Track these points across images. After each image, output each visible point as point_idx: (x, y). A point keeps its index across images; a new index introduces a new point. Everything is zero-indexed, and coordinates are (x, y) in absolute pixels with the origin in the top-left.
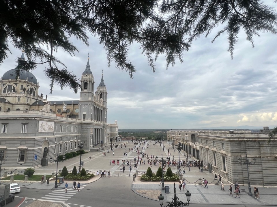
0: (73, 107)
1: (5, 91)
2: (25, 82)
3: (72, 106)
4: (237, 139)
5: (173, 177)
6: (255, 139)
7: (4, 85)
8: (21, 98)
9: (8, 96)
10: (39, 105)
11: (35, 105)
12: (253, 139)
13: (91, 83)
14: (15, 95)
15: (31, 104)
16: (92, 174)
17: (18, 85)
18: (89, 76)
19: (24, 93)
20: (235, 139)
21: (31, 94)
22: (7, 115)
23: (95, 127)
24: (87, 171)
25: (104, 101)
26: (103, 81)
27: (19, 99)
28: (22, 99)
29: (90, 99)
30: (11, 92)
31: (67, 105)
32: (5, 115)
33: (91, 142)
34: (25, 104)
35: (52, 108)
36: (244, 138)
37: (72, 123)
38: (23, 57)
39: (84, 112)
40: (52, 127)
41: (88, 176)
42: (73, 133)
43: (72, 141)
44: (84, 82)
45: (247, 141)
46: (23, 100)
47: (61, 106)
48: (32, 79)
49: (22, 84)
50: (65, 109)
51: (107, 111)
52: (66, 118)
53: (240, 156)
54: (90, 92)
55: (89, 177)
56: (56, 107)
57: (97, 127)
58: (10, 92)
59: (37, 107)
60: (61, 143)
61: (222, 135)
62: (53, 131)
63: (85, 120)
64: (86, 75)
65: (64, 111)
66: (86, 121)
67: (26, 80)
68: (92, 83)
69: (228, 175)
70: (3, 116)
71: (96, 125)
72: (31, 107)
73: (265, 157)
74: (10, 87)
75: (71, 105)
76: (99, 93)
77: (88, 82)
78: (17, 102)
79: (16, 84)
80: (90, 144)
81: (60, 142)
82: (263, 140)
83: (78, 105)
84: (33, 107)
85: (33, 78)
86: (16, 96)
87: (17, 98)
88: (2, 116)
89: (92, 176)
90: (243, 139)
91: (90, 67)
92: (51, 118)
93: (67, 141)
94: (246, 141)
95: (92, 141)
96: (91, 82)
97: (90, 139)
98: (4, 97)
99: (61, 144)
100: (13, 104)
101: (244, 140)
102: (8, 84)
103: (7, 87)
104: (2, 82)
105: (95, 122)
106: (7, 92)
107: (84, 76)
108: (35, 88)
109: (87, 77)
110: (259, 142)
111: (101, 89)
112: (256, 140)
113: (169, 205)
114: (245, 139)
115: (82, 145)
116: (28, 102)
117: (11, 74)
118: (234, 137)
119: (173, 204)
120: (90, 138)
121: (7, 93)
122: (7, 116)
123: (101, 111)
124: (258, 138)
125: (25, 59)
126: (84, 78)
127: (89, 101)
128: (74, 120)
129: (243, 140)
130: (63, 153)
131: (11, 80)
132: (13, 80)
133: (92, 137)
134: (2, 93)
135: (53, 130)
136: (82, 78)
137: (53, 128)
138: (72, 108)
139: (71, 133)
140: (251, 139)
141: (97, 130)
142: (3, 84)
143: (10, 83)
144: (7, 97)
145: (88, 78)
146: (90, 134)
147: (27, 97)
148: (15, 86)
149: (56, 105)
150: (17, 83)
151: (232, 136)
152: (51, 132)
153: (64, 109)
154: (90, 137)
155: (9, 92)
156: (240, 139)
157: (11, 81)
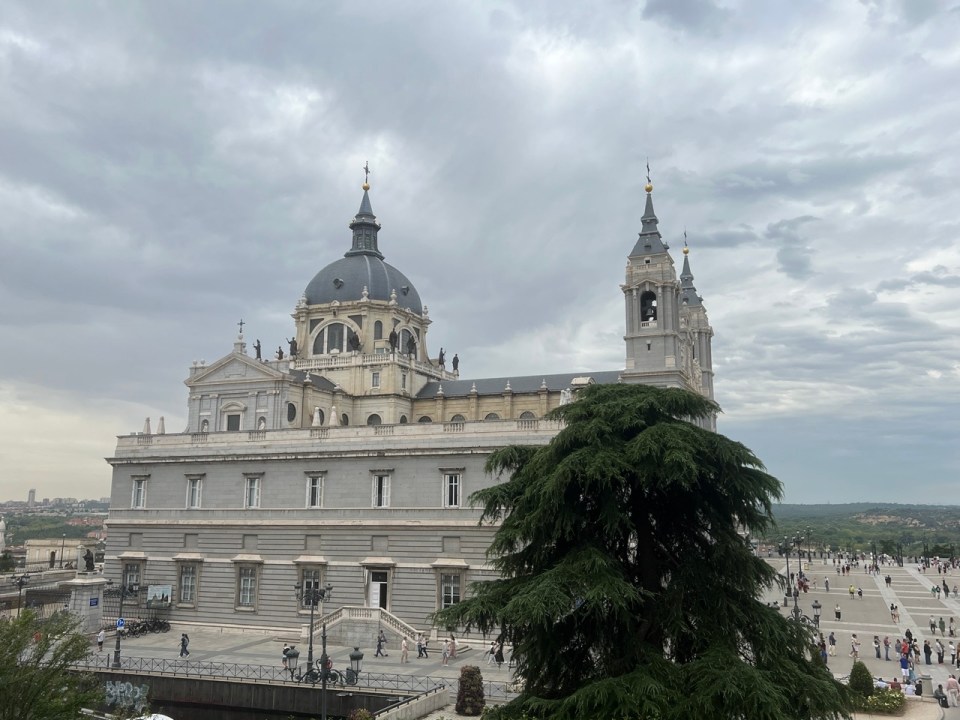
1: (317, 350)
2: (387, 309)
7: (314, 323)
8: (384, 374)
9: (333, 366)
10: (445, 398)
11: (434, 399)
13: (672, 292)
14: (358, 361)
15: (414, 395)
17: (364, 321)
18: (659, 266)
19: (393, 352)
21: (413, 356)
22: (456, 436)
25: (705, 369)
26: (692, 279)
27: (375, 376)
28: (386, 375)
29: (671, 362)
30: (341, 350)
32: (450, 436)
34: (397, 396)
35: (498, 408)
38: (366, 211)
44: (641, 292)
46: (389, 380)
48: (405, 294)
49: (378, 317)
56: (512, 404)
58: (338, 351)
59: (439, 404)
64: (647, 259)
67: (390, 299)
70: (442, 441)
72: (416, 404)
74: (336, 329)
77: (660, 290)
78: (369, 388)
79: (358, 319)
84: (425, 409)
85: (408, 289)
86: (365, 367)
87: (368, 374)
88: (437, 441)
91: (656, 221)
96: (672, 289)
98: (320, 370)
100: (355, 398)
102: (328, 319)
103: (326, 331)
104: (309, 313)
106: (325, 351)
107: (639, 267)
108: (417, 330)
109: (650, 270)
116: (404, 386)
117: (336, 281)
121: (325, 354)
122: (458, 440)
125: (375, 217)
126: (638, 275)
127: (670, 374)
131: (338, 304)
132: (344, 304)
134: (311, 355)
136: (630, 277)
142: (311, 321)
143: (335, 313)
144: (332, 369)
145: (657, 273)
147: (402, 367)
148: (355, 328)
150: (363, 314)
155: (335, 351)
157: (340, 309)
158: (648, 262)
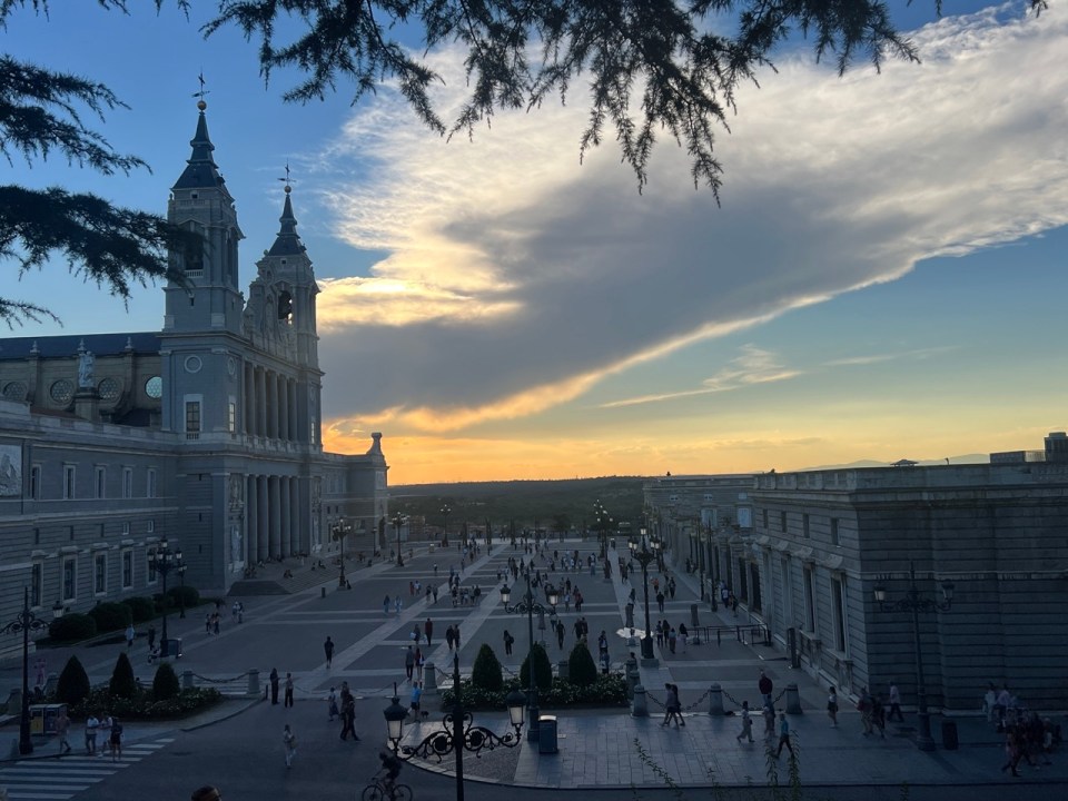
0: (135, 366)
3: (128, 360)
4: (890, 498)
5: (594, 687)
6: (972, 495)
12: (963, 495)
13: (223, 237)
16: (212, 690)
18: (207, 202)
20: (881, 498)
23: (256, 470)
24: (188, 675)
26: (295, 223)
29: (218, 320)
31: (99, 356)
33: (236, 545)
35: (21, 376)
36: (920, 490)
37: (123, 448)
39: (192, 391)
40: (14, 472)
41: (190, 697)
42: (133, 504)
43: (131, 541)
45: (936, 505)
47: (70, 363)
50: (89, 377)
51: (319, 387)
52: (88, 426)
53: (901, 576)
54: (218, 284)
55: (192, 700)
56: (40, 371)
57: (269, 470)
60: (68, 553)
61: (833, 483)
62: (17, 489)
63: (197, 436)
64: (194, 193)
65: (84, 389)
66: (202, 436)
68: (228, 235)
69: (855, 670)
71: (261, 458)
73: (1018, 577)
75: (122, 355)
76: (268, 292)
77: (207, 233)
80: (227, 558)
81: (64, 549)
82: (1008, 495)
83: (156, 354)
89: (212, 700)
90: (916, 497)
91: (210, 148)
92: (8, 426)
93: (105, 545)
94: (931, 502)
95: (242, 541)
96: (223, 231)
97: (226, 535)
99: (70, 557)
101: (921, 501)
105: (256, 441)
107: (184, 202)
109: (196, 207)
110: (991, 506)
111: (282, 269)
112: (975, 500)
113: (432, 741)
114: (925, 496)
115: (169, 558)
118: (878, 486)
119: (449, 740)
120: (226, 526)
123: (289, 385)
124: (983, 489)
126: (181, 212)
127: (215, 334)
128: (137, 435)
129: (916, 502)
130: (80, 603)
133: (241, 518)
135: (19, 488)
136: (173, 214)
137: (19, 474)
138: (129, 373)
139: (122, 505)
140: (951, 496)
141: (263, 487)
145: (204, 210)
146: (226, 509)
149: (41, 358)
151: (869, 480)
152: (9, 497)
153: (81, 381)
154: (226, 518)
156: (901, 498)
158: (195, 196)
